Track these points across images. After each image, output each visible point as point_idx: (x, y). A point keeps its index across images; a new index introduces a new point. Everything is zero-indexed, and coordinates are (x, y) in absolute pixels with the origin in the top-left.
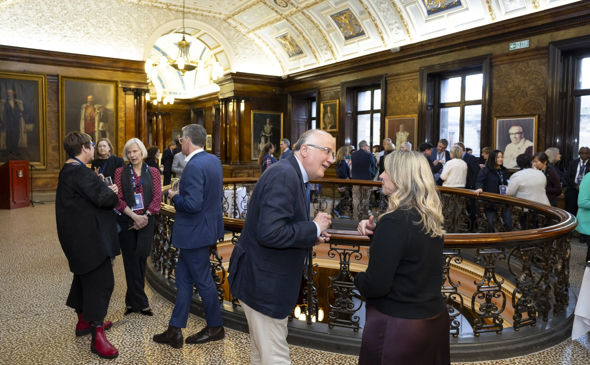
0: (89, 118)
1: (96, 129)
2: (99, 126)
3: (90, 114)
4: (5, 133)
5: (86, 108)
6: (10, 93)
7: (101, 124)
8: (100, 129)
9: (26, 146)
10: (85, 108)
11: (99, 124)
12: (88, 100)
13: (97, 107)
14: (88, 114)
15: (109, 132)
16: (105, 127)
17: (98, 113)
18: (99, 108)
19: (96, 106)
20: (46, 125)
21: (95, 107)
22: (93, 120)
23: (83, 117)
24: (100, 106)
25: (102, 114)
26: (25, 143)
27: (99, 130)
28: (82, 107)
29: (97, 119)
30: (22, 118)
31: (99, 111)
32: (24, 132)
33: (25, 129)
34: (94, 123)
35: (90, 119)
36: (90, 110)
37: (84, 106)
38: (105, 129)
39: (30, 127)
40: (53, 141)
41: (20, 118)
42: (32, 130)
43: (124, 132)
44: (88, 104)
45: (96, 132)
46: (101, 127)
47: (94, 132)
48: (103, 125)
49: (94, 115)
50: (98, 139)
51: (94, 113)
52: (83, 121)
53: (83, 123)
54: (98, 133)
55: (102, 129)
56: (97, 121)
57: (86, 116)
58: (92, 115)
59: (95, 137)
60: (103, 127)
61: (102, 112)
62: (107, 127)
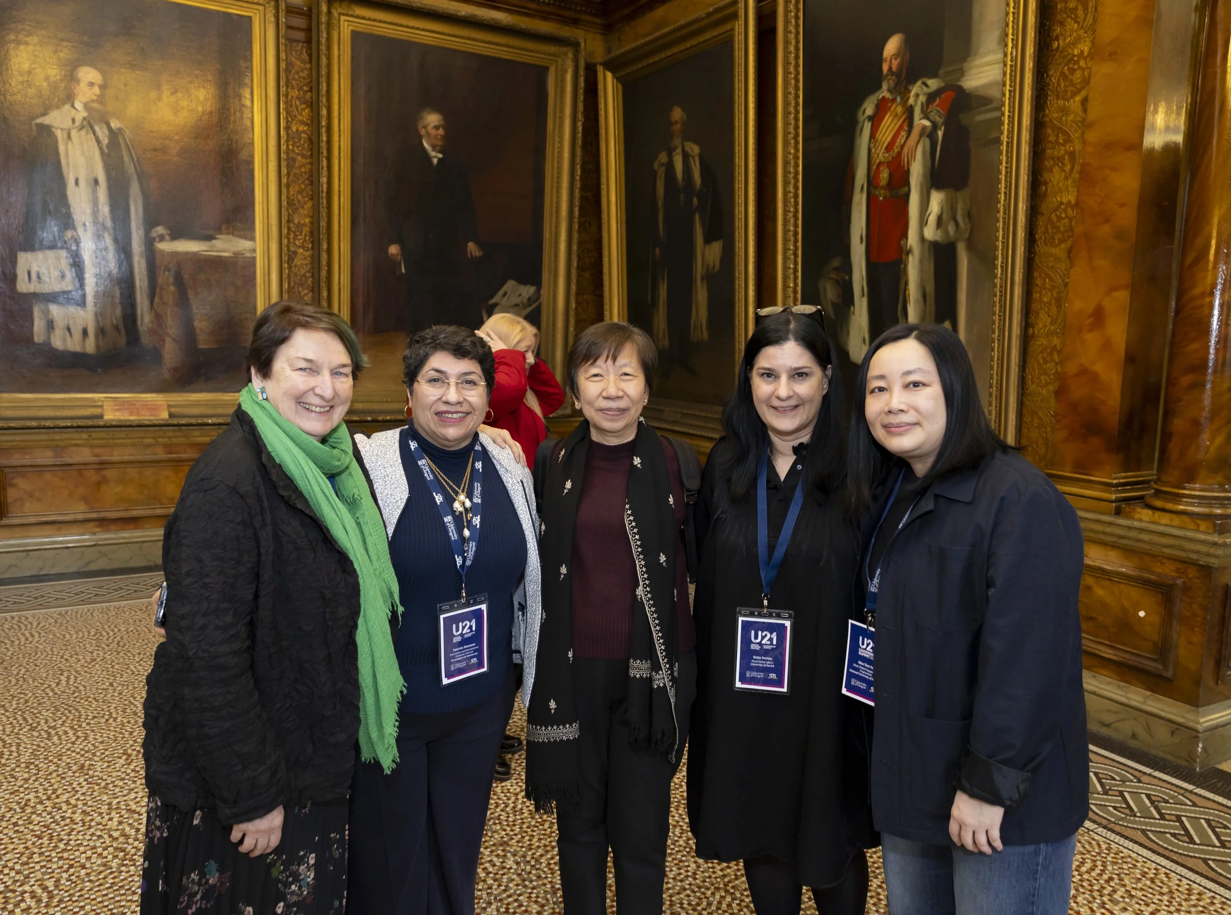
0: (884, 175)
1: (912, 237)
2: (923, 222)
3: (890, 146)
5: (876, 120)
6: (676, 123)
7: (936, 200)
8: (930, 233)
9: (705, 335)
10: (870, 118)
11: (925, 205)
12: (885, 67)
13: (922, 99)
14: (881, 155)
15: (969, 247)
16: (954, 219)
17: (923, 132)
18: (931, 97)
19: (917, 93)
21: (911, 101)
22: (900, 177)
23: (861, 174)
24: (933, 84)
26: (704, 325)
27: (922, 239)
28: (861, 118)
29: (917, 171)
30: (697, 219)
31: (927, 123)
32: (702, 279)
33: (703, 264)
34: (907, 195)
35: (891, 183)
36: (889, 125)
37: (869, 108)
38: (951, 228)
39: (714, 251)
41: (693, 221)
44: (884, 92)
45: (913, 255)
46: (932, 219)
47: (904, 257)
48: (945, 209)
49: (905, 150)
50: (920, 296)
51: (907, 138)
52: (861, 198)
53: (860, 212)
54: (921, 261)
55: (939, 232)
56: (918, 187)
57: (874, 167)
58: (899, 154)
59: (906, 284)
60: (945, 217)
61: (939, 120)
62: (960, 218)
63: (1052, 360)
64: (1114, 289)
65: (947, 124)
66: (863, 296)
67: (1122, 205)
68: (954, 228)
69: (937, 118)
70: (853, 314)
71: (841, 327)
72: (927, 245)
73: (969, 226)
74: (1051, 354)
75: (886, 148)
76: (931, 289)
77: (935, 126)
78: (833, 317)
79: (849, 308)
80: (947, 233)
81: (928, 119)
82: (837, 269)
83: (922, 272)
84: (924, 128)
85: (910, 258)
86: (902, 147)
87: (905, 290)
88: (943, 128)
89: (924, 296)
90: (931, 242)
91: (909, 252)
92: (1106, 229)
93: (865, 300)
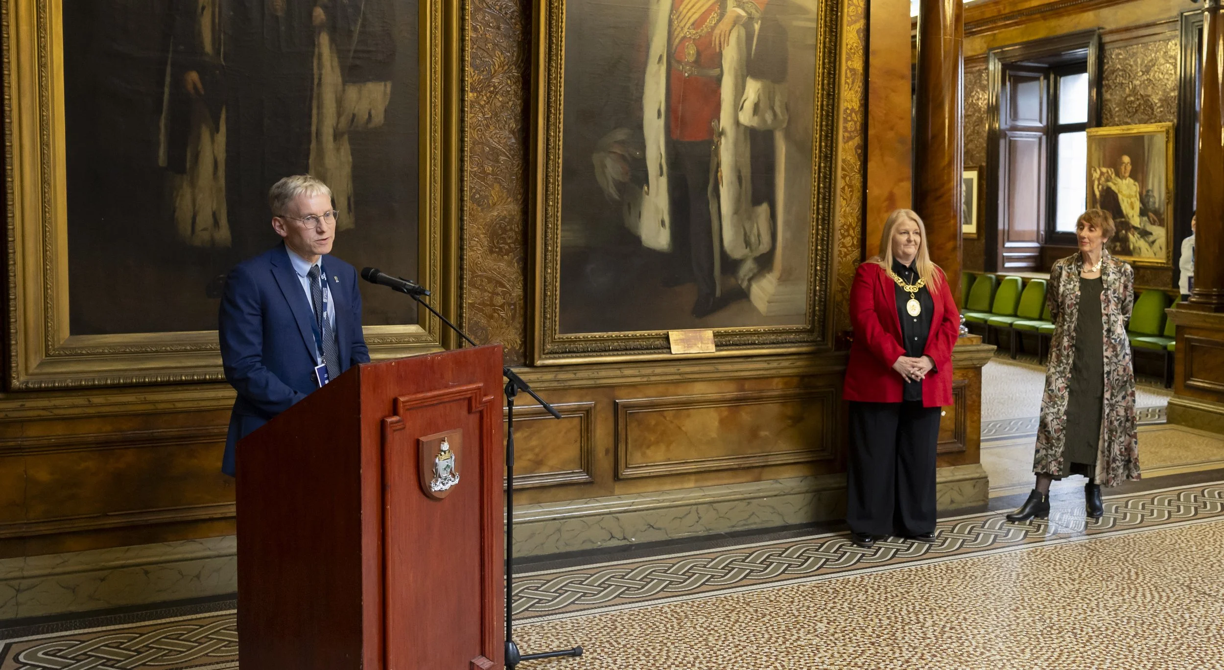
0: (691, 52)
1: (725, 120)
2: (738, 106)
3: (697, 24)
4: (221, 138)
7: (753, 89)
8: (746, 117)
11: (739, 90)
14: (685, 29)
15: (788, 136)
16: (772, 108)
17: (736, 21)
20: (462, 90)
23: (658, 45)
25: (757, 27)
26: (342, 205)
27: (737, 123)
29: (730, 57)
30: (324, 40)
31: (741, 13)
32: (337, 136)
33: (339, 114)
34: (719, 80)
35: (697, 62)
36: (695, 4)
38: (769, 117)
39: (371, 96)
40: (495, 193)
41: (312, 43)
42: (379, 118)
43: (857, 141)
45: (725, 136)
46: (748, 105)
47: (715, 140)
48: (762, 97)
49: (717, 32)
50: (735, 179)
51: (719, 21)
52: (659, 70)
53: (658, 83)
54: (736, 144)
55: (756, 118)
56: (732, 72)
57: (677, 40)
58: (710, 34)
59: (718, 165)
60: (761, 105)
61: (756, 15)
62: (778, 110)
63: (849, 235)
64: (901, 180)
65: (764, 20)
66: (661, 174)
67: (902, 118)
68: (772, 117)
69: (754, 11)
70: (648, 194)
71: (629, 208)
72: (742, 129)
73: (787, 117)
74: (848, 230)
75: (693, 24)
76: (746, 172)
77: (751, 18)
78: (617, 197)
79: (642, 188)
80: (764, 121)
81: (743, 9)
82: (622, 143)
83: (737, 154)
84: (739, 17)
85: (723, 140)
86: (713, 28)
87: (717, 172)
88: (760, 22)
89: (740, 179)
90: (746, 127)
91: (721, 134)
92: (891, 135)
93: (664, 180)
